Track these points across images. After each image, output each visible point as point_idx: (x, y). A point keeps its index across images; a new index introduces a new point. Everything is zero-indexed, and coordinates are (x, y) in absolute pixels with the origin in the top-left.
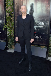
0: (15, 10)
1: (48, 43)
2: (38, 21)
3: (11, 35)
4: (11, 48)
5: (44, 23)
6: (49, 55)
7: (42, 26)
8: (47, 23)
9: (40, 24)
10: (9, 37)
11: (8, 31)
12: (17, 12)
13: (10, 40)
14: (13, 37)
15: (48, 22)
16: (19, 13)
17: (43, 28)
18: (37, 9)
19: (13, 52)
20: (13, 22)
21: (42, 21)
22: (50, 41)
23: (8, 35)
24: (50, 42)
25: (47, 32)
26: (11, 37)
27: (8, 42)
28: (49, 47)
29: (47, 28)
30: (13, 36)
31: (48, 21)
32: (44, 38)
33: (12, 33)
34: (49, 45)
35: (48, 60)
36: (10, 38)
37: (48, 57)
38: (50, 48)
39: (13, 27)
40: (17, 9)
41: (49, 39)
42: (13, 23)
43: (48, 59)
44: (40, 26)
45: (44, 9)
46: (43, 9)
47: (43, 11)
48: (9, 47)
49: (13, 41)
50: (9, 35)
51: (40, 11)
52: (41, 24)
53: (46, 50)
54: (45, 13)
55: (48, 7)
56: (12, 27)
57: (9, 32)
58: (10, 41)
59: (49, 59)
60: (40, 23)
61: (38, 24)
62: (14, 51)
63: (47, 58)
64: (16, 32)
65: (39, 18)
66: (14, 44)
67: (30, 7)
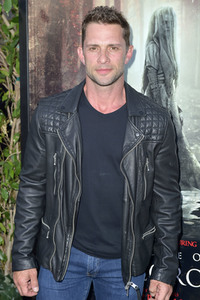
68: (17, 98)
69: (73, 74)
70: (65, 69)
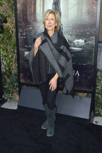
0: (18, 12)
1: (95, 86)
2: (71, 36)
3: (10, 69)
4: (11, 98)
5: (83, 41)
6: (97, 113)
7: (80, 47)
8: (90, 40)
9: (76, 44)
10: (5, 74)
11: (3, 61)
12: (23, 16)
13: (8, 81)
14: (15, 75)
15: (93, 39)
16: (29, 18)
17: (82, 51)
18: (67, 9)
19: (15, 108)
20: (14, 39)
21: (79, 36)
22: (97, 81)
23: (3, 70)
24: (98, 84)
25: (91, 60)
26: (11, 73)
27: (5, 85)
28: (97, 95)
29: (91, 52)
30: (15, 71)
31: (93, 36)
32: (84, 75)
33: (12, 65)
34: (97, 91)
35: (94, 123)
36: (9, 77)
37: (94, 116)
38: (98, 98)
39: (16, 51)
40: (23, 10)
41: (95, 76)
42: (15, 43)
43: (94, 120)
44: (75, 47)
45: (85, 8)
46: (81, 10)
47: (82, 12)
48: (6, 98)
49: (16, 84)
50: (5, 69)
51: (76, 13)
52: (78, 42)
53: (89, 100)
54: (86, 18)
55: (93, 3)
56: (12, 50)
57: (5, 63)
58: (9, 83)
59: (96, 122)
60: (76, 41)
61: (71, 42)
62: (18, 106)
63: (91, 120)
64: (21, 62)
65: (74, 28)
66: (18, 89)
67: (53, 4)
68: (14, 22)
69: (31, 15)
70: (28, 13)
